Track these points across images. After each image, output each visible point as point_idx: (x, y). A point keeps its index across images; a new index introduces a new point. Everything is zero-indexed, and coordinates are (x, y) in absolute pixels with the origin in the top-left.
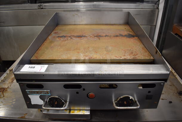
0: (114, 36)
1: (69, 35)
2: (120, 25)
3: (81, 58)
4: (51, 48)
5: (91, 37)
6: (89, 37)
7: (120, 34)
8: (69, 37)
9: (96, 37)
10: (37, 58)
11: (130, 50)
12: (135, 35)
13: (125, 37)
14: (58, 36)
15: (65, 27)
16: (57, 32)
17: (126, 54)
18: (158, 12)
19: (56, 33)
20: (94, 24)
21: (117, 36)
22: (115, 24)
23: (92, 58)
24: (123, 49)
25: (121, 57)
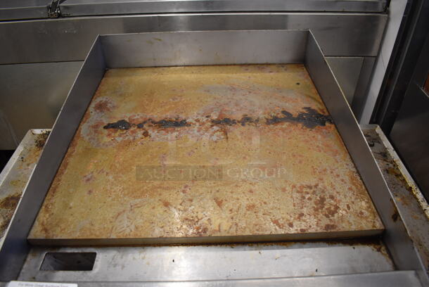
0: (268, 122)
1: (139, 117)
2: (282, 65)
3: (175, 231)
4: (88, 180)
5: (203, 124)
6: (198, 124)
7: (284, 112)
8: (140, 126)
9: (215, 128)
10: (46, 230)
11: (316, 186)
12: (327, 114)
13: (300, 125)
14: (106, 122)
15: (127, 79)
16: (106, 103)
17: (305, 211)
18: (388, 20)
19: (101, 107)
20: (209, 65)
21: (275, 121)
22: (268, 64)
23: (208, 234)
24: (294, 186)
25: (291, 225)
